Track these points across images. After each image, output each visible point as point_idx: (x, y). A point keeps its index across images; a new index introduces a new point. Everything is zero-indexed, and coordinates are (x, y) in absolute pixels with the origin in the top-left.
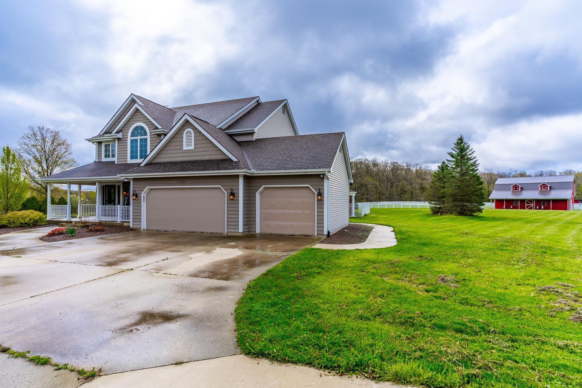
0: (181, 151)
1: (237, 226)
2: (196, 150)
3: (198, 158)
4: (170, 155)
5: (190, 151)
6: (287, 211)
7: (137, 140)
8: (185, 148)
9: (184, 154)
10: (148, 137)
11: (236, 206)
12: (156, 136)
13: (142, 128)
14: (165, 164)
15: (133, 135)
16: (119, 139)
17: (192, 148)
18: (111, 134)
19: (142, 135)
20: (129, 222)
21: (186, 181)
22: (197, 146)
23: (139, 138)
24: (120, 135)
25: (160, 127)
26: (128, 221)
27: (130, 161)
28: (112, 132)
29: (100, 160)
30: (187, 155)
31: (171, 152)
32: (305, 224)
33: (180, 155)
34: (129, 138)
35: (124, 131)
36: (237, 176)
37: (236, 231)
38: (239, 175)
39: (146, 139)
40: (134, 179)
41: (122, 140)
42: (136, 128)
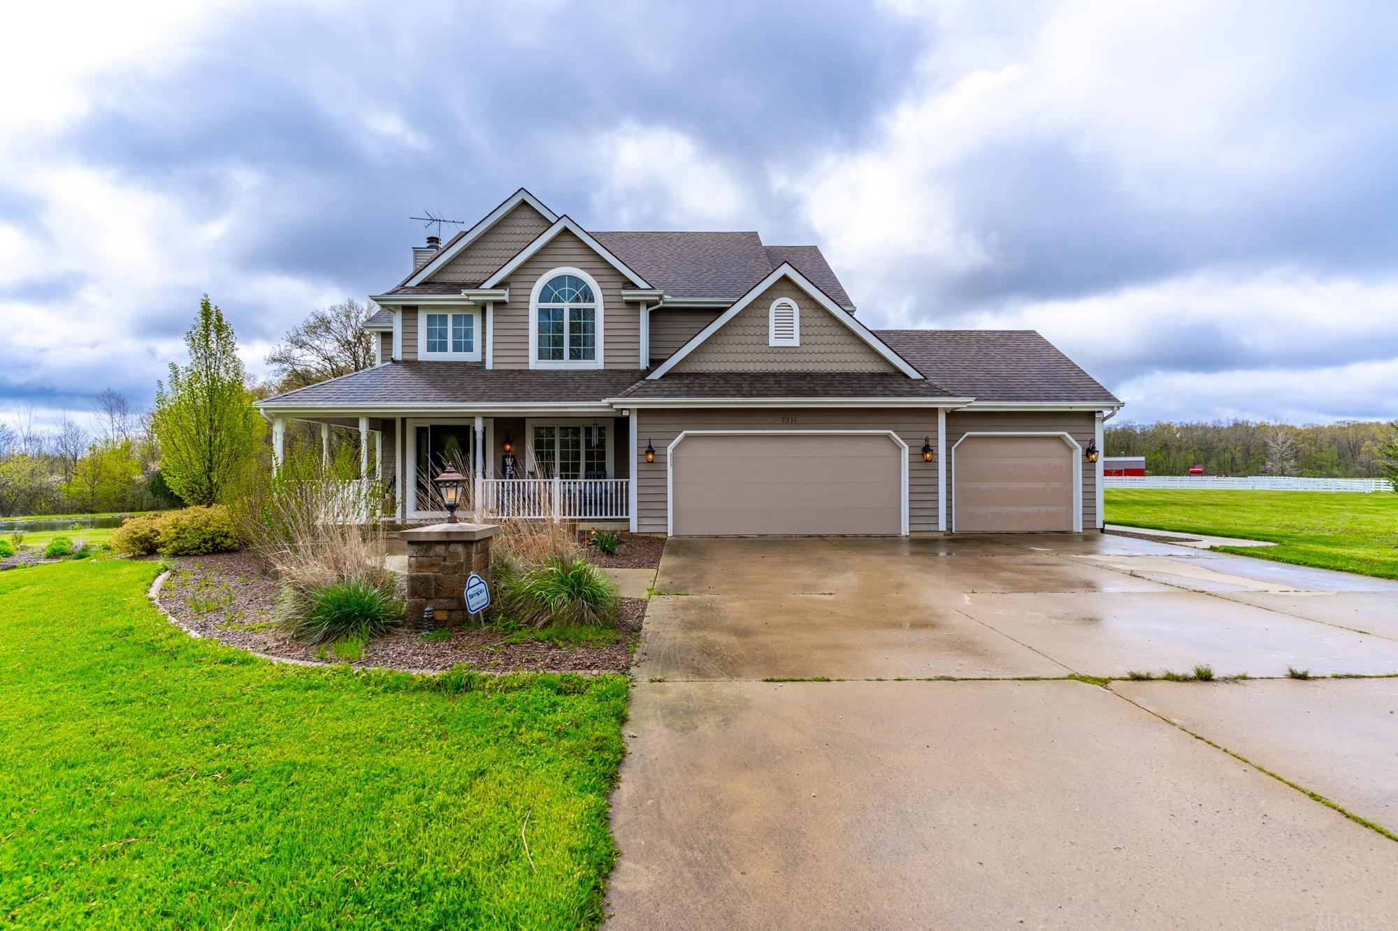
0: (763, 348)
1: (934, 518)
2: (805, 348)
3: (811, 367)
4: (731, 357)
5: (787, 351)
6: (1013, 486)
7: (562, 310)
8: (773, 342)
9: (772, 357)
10: (599, 305)
11: (932, 474)
12: (624, 306)
13: (576, 282)
14: (725, 376)
15: (543, 297)
16: (498, 305)
17: (795, 342)
18: (477, 288)
19: (577, 300)
20: (628, 520)
21: (799, 419)
22: (807, 340)
23: (566, 306)
24: (504, 295)
25: (642, 284)
26: (624, 517)
27: (534, 363)
28: (480, 285)
29: (409, 357)
30: (778, 357)
31: (734, 349)
32: (1054, 509)
33: (760, 357)
34: (534, 305)
35: (513, 285)
36: (934, 412)
37: (933, 528)
38: (937, 409)
39: (591, 312)
40: (639, 411)
41: (508, 306)
42: (558, 281)
